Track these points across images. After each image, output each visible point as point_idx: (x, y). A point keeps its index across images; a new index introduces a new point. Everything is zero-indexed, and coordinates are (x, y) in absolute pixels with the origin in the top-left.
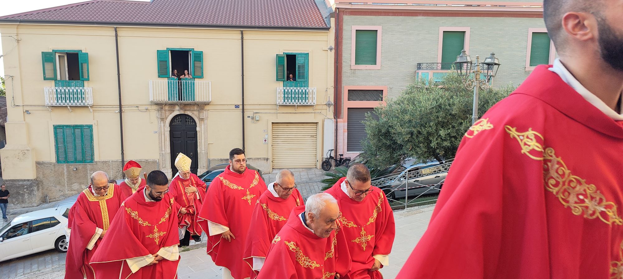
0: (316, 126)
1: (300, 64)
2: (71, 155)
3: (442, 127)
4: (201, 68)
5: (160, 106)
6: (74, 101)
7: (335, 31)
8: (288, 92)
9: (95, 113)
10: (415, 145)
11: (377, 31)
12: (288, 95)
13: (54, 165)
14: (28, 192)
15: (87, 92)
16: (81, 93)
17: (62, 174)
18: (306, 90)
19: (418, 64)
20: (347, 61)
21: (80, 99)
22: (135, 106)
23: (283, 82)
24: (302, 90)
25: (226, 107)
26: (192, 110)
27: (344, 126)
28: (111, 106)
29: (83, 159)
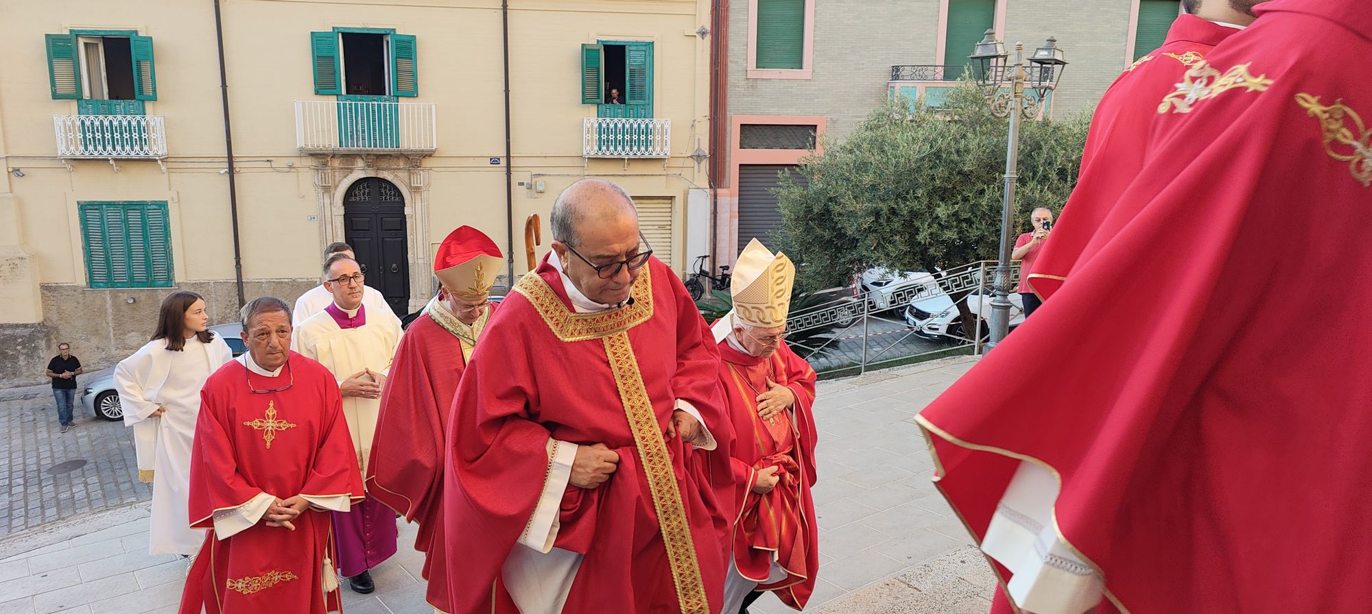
0: (671, 204)
1: (635, 65)
2: (119, 269)
3: (942, 199)
4: (413, 74)
5: (320, 158)
6: (123, 146)
8: (608, 129)
9: (172, 175)
10: (884, 239)
12: (608, 135)
13: (84, 292)
14: (25, 351)
15: (153, 128)
16: (139, 129)
17: (102, 311)
18: (647, 125)
19: (893, 67)
20: (737, 62)
21: (136, 144)
22: (264, 159)
23: (596, 107)
24: (639, 125)
25: (471, 162)
26: (395, 169)
27: (730, 205)
28: (209, 160)
29: (147, 279)
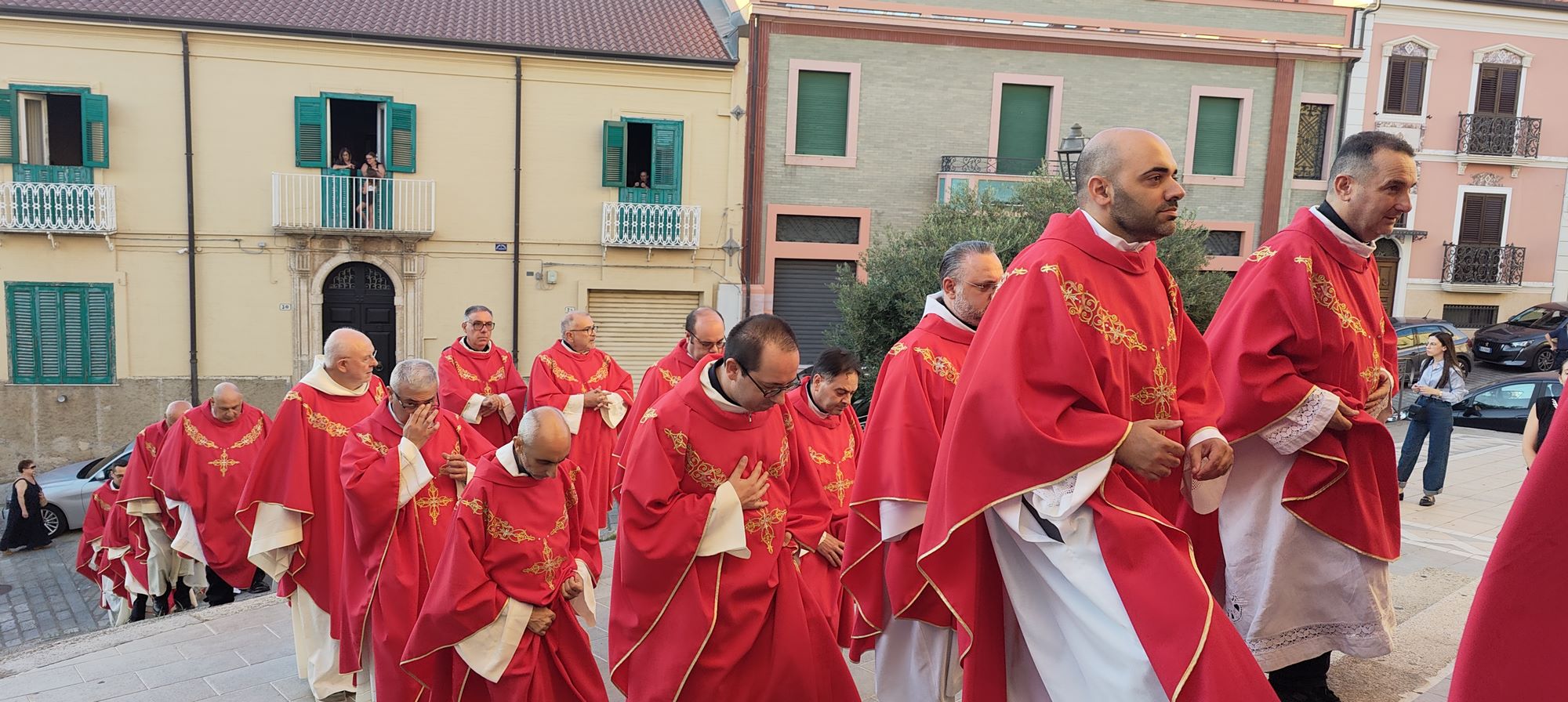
0: (698, 300)
1: (662, 146)
2: (50, 362)
4: (411, 148)
5: (298, 239)
6: (65, 219)
7: (750, 69)
8: (631, 215)
9: (120, 253)
11: (849, 74)
12: (631, 222)
13: (5, 389)
15: (102, 199)
16: (86, 200)
17: (26, 411)
18: (674, 212)
19: (943, 157)
20: (775, 146)
21: (81, 216)
22: (231, 238)
23: (618, 191)
24: (666, 212)
25: (473, 248)
26: (385, 253)
27: (765, 302)
28: (166, 237)
29: (83, 374)
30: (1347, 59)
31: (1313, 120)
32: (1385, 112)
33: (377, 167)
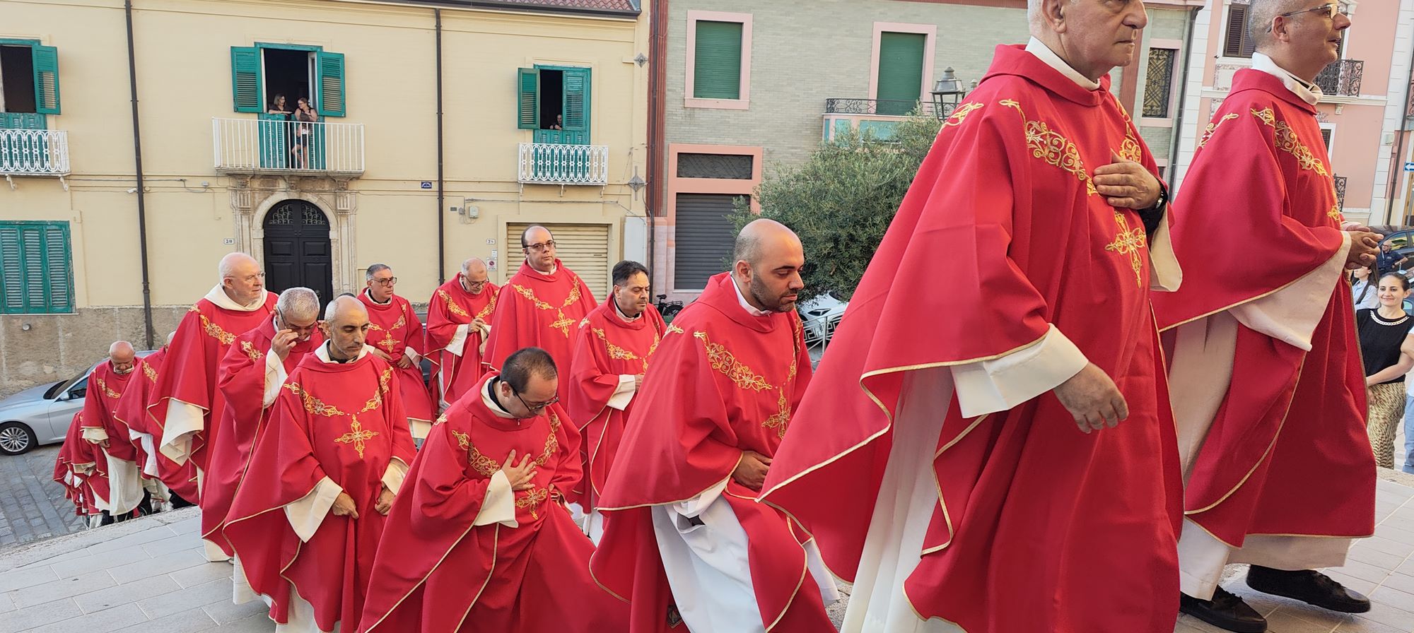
0: (607, 231)
1: (572, 91)
2: (14, 293)
4: (341, 93)
5: (239, 179)
6: (22, 162)
7: (651, 20)
8: (544, 155)
9: (74, 193)
10: (842, 264)
11: (742, 24)
12: (544, 161)
15: (56, 143)
16: (41, 145)
18: (584, 152)
19: (828, 100)
20: (675, 90)
21: (37, 160)
22: (175, 178)
23: (532, 133)
24: (576, 151)
25: (401, 186)
26: (319, 191)
27: (668, 233)
28: (117, 178)
29: (45, 304)
30: (1192, 8)
31: (1161, 63)
32: (1224, 56)
33: (310, 112)
